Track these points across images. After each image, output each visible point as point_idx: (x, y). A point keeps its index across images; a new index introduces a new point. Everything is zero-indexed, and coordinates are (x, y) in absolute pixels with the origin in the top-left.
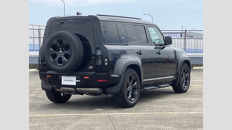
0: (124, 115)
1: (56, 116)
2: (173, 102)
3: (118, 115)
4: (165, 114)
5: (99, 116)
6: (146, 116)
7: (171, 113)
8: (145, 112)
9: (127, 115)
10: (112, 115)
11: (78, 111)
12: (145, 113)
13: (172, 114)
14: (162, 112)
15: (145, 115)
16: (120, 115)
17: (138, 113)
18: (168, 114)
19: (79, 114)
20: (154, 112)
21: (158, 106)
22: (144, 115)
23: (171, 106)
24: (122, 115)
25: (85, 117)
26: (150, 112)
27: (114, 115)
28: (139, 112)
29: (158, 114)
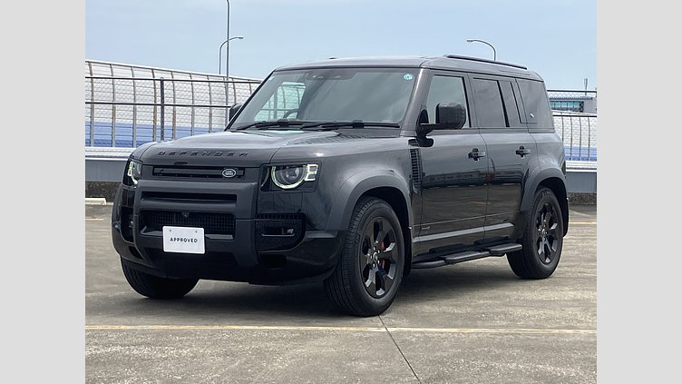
0: (432, 332)
1: (239, 330)
2: (574, 300)
3: (415, 332)
4: (553, 335)
5: (360, 334)
6: (499, 337)
7: (571, 331)
8: (494, 327)
9: (442, 333)
10: (398, 333)
12: (493, 331)
13: (574, 335)
14: (544, 328)
15: (496, 334)
16: (421, 332)
17: (472, 330)
18: (561, 335)
19: (302, 328)
20: (520, 327)
21: (530, 312)
22: (492, 334)
23: (570, 311)
24: (427, 332)
25: (322, 335)
26: (507, 327)
27: (404, 332)
28: (476, 327)
29: (534, 335)
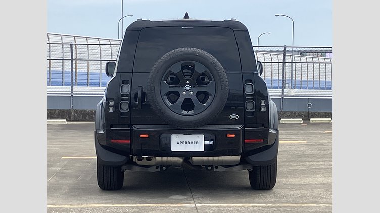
0: (224, 207)
1: (98, 207)
2: (321, 184)
3: (214, 207)
4: (303, 207)
5: (176, 209)
6: (267, 210)
7: (315, 205)
8: (265, 203)
9: (231, 207)
10: (201, 208)
11: (139, 199)
12: (264, 205)
13: (316, 208)
14: (298, 203)
15: (265, 208)
16: (217, 207)
17: (251, 205)
18: (308, 208)
19: (141, 206)
20: (283, 203)
21: (292, 193)
22: (263, 207)
23: (317, 191)
24: (222, 207)
25: (152, 210)
26: (274, 202)
27: (206, 207)
28: (254, 203)
29: (289, 208)
